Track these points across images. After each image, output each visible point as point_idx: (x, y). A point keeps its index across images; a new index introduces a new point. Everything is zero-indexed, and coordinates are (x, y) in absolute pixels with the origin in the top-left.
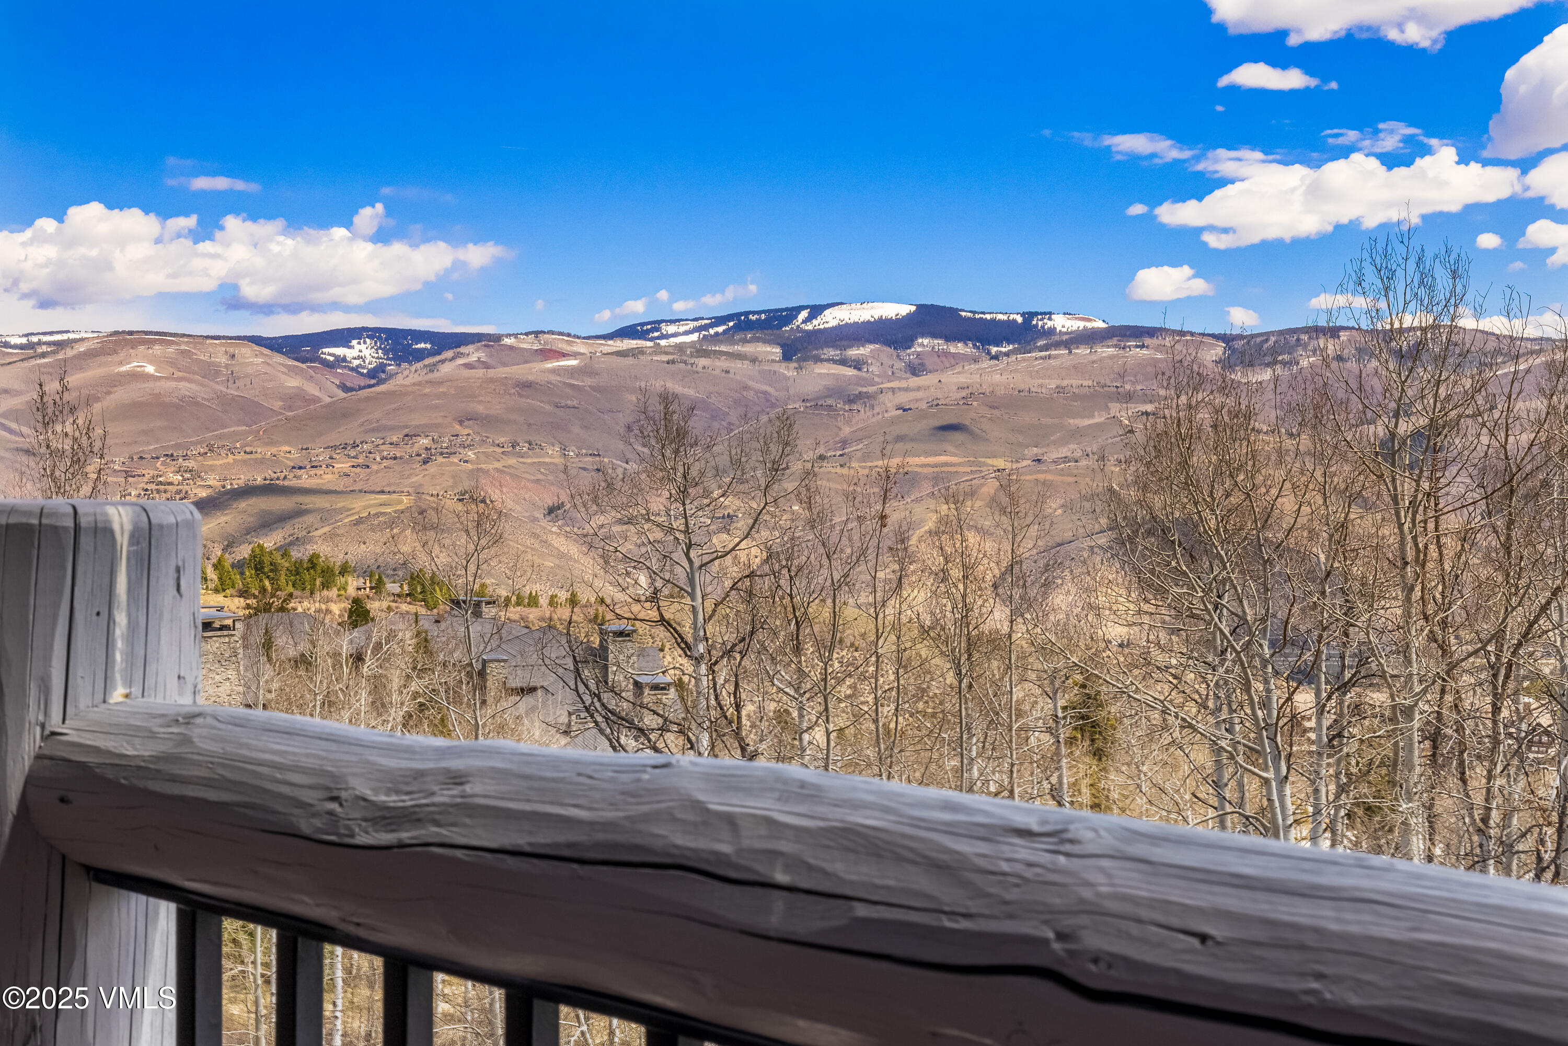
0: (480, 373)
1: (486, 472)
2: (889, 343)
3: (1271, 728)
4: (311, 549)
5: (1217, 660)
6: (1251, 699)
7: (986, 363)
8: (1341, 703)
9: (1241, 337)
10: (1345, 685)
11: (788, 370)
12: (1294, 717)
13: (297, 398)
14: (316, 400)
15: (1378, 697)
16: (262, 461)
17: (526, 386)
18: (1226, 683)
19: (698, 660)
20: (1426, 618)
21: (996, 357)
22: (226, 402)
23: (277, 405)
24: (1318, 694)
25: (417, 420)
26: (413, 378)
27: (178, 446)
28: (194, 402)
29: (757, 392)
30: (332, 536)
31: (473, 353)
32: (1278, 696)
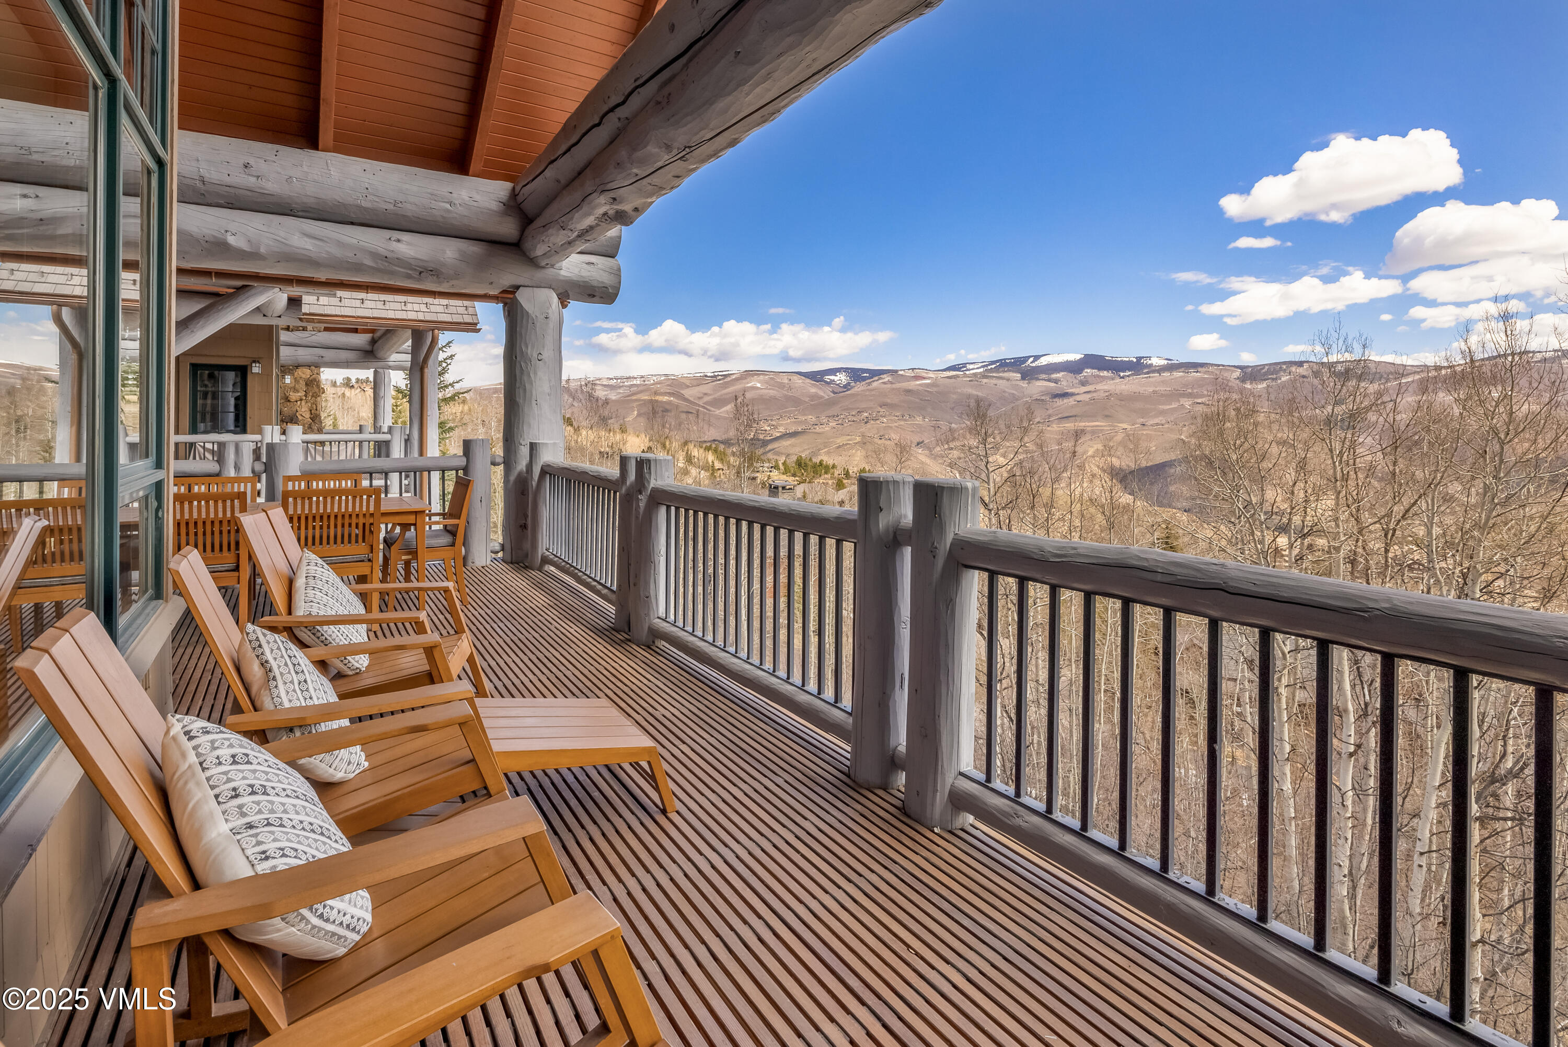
0: (889, 386)
1: (891, 427)
2: (1071, 372)
3: (1265, 554)
4: (820, 458)
5: (1237, 521)
6: (1254, 539)
7: (1118, 380)
8: (1302, 544)
9: (1248, 367)
10: (1304, 535)
11: (1024, 384)
12: (1276, 548)
13: (814, 397)
14: (822, 397)
15: (1321, 542)
16: (801, 422)
17: (908, 392)
18: (1241, 531)
19: (990, 510)
20: (1348, 506)
21: (1123, 377)
22: (788, 398)
23: (807, 399)
24: (1289, 539)
25: (863, 405)
26: (862, 388)
27: (769, 416)
28: (774, 398)
29: (1010, 394)
30: (828, 453)
31: (886, 378)
32: (1268, 539)
